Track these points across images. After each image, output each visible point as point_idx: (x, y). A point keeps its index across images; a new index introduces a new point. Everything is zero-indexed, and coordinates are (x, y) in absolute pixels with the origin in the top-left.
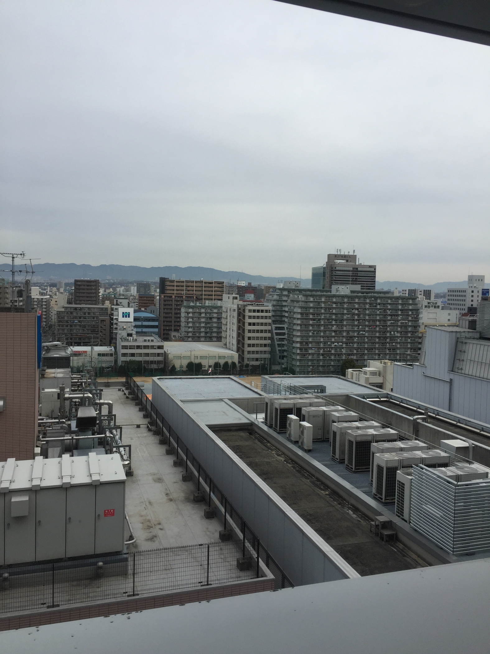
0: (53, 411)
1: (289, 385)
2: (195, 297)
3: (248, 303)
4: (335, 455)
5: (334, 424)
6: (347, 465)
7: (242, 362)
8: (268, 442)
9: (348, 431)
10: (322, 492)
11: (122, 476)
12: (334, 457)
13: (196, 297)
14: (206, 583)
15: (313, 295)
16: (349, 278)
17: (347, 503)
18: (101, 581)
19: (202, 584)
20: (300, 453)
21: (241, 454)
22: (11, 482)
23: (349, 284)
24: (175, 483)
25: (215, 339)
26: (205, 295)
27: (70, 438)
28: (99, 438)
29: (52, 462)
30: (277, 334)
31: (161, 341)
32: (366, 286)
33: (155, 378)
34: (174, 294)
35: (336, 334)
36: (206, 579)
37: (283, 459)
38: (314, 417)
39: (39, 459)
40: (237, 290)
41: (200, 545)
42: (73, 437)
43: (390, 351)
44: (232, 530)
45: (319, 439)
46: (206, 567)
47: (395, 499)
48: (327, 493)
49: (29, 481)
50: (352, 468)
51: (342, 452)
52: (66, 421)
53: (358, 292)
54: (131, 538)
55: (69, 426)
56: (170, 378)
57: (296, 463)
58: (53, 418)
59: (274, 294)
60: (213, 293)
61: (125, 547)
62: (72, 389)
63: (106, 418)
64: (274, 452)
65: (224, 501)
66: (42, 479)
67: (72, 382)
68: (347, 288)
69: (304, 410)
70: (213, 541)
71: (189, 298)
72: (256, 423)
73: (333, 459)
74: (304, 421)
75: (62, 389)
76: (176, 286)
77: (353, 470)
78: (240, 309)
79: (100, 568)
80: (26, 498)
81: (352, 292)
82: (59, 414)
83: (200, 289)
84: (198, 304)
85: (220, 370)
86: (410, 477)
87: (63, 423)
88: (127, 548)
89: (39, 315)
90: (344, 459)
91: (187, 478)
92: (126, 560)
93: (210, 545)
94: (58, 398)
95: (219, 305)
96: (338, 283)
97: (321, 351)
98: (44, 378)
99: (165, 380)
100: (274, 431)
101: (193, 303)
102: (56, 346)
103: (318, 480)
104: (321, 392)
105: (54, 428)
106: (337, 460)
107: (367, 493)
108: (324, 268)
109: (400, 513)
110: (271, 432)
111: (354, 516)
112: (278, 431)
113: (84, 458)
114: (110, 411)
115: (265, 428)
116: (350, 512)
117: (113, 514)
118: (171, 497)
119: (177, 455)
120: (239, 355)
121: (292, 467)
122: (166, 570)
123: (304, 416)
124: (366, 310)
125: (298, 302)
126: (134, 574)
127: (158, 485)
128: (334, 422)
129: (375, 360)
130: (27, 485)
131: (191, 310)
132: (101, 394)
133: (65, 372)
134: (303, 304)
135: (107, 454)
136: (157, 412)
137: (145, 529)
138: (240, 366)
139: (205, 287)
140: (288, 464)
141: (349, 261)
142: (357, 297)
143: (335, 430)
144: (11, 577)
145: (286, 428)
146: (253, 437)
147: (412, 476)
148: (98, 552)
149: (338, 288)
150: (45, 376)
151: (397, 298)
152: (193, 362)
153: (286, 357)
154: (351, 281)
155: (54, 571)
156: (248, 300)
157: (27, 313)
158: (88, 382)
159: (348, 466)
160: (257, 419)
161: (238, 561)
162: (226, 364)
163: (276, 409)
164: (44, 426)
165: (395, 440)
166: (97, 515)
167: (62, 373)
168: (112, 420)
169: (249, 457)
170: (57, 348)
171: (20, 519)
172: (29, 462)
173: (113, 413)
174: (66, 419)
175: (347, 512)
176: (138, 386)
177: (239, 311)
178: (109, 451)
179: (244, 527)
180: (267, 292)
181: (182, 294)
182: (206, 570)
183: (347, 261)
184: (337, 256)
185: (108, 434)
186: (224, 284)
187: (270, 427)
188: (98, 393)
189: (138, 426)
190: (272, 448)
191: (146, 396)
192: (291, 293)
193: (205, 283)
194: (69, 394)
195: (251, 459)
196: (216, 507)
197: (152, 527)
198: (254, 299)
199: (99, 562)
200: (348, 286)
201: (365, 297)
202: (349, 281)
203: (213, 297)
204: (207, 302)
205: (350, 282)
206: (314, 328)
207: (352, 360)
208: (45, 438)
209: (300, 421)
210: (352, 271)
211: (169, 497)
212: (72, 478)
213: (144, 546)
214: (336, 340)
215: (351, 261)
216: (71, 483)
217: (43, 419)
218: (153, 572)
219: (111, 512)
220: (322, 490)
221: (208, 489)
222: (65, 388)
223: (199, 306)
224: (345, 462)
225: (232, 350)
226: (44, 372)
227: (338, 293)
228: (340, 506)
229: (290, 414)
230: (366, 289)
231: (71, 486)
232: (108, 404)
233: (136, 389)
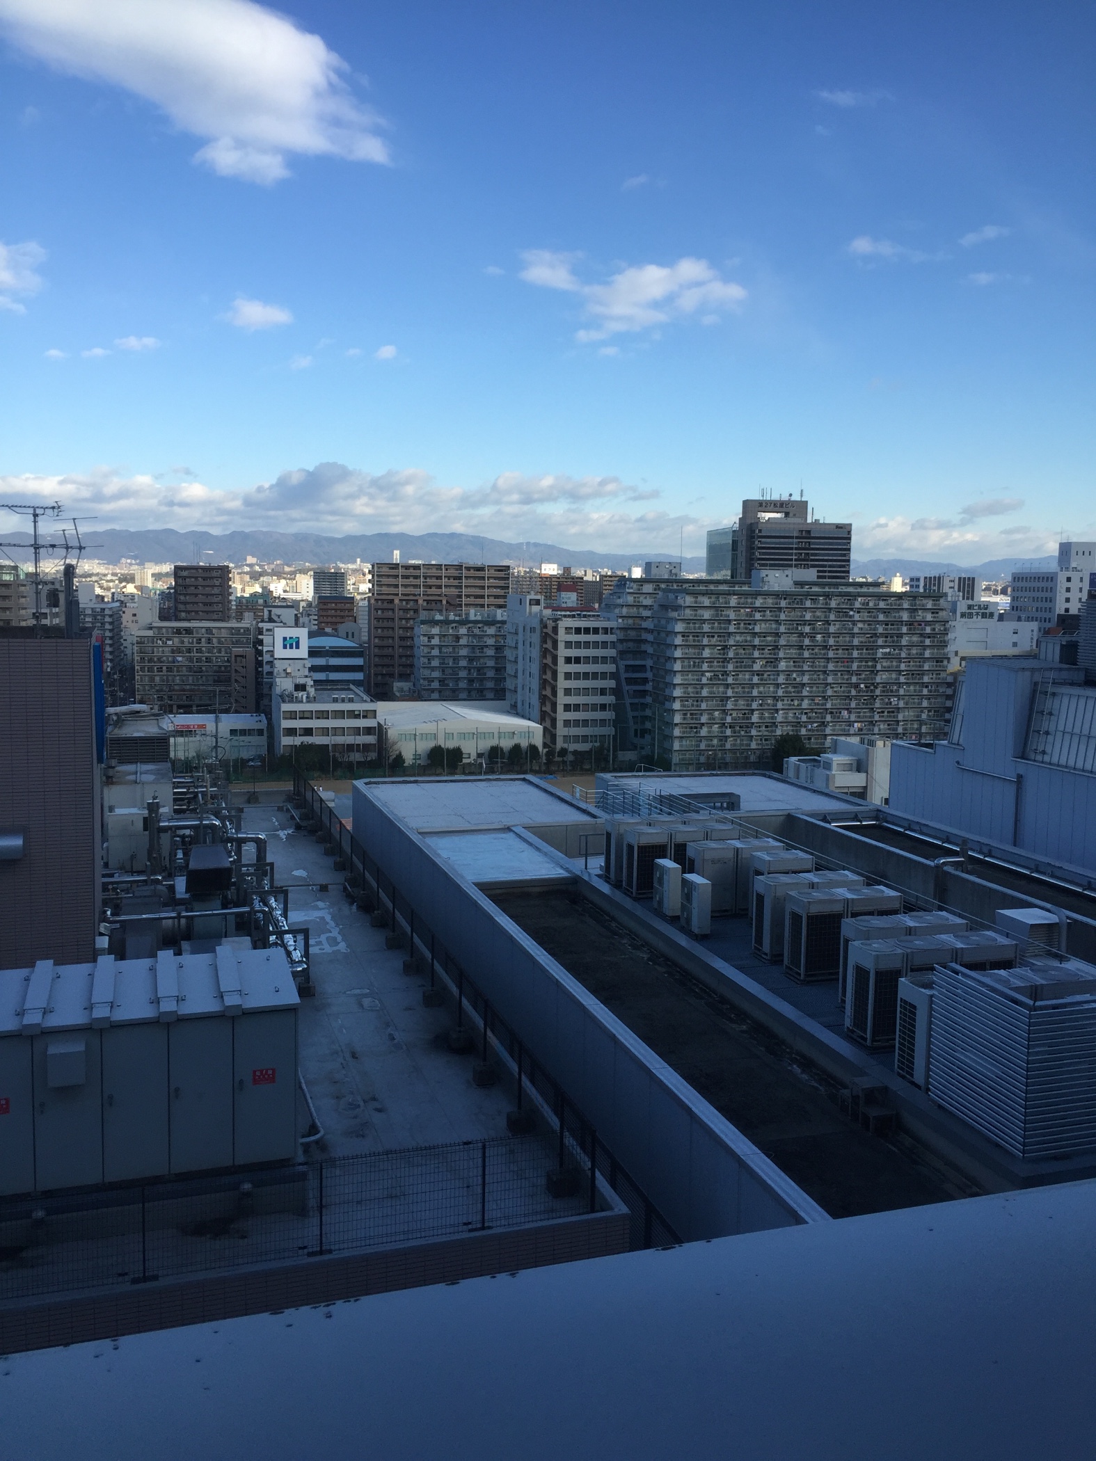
0: (133, 857)
1: (658, 793)
2: (444, 602)
3: (563, 613)
4: (761, 945)
5: (760, 878)
6: (787, 967)
7: (551, 745)
8: (613, 919)
9: (790, 893)
10: (734, 1026)
11: (290, 996)
12: (759, 950)
13: (447, 602)
14: (479, 1226)
15: (710, 592)
16: (791, 554)
17: (788, 1050)
18: (250, 1223)
19: (470, 1226)
20: (683, 940)
21: (552, 945)
22: (44, 1013)
23: (791, 566)
24: (408, 1009)
25: (491, 695)
26: (467, 596)
27: (173, 915)
28: (238, 915)
29: (136, 967)
30: (630, 681)
31: (371, 701)
32: (830, 572)
33: (359, 784)
34: (398, 595)
35: (762, 680)
36: (479, 1217)
37: (646, 956)
38: (713, 862)
39: (106, 961)
40: (538, 585)
41: (465, 1143)
42: (179, 914)
43: (883, 716)
44: (534, 1110)
45: (726, 911)
46: (480, 1191)
47: (895, 1039)
48: (744, 1027)
49: (85, 1009)
50: (800, 974)
51: (777, 939)
52: (163, 878)
53: (811, 585)
54: (313, 1129)
55: (172, 888)
56: (393, 783)
57: (675, 964)
58: (135, 872)
59: (622, 591)
60: (486, 592)
61: (300, 1152)
62: (175, 807)
63: (252, 870)
64: (625, 941)
65: (517, 1046)
66: (115, 1006)
67: (175, 793)
68: (787, 576)
69: (693, 848)
70: (492, 1135)
71: (433, 603)
72: (586, 878)
73: (757, 953)
74: (691, 871)
75: (153, 808)
76: (403, 577)
77: (802, 977)
78: (546, 627)
79: (247, 1194)
80: (80, 1047)
81: (796, 583)
82: (148, 863)
84: (452, 617)
85: (502, 763)
86: (928, 992)
87: (158, 882)
88: (306, 1152)
89: (97, 644)
90: (782, 955)
91: (434, 998)
92: (303, 1177)
93: (487, 1144)
94: (145, 829)
95: (499, 618)
96: (766, 565)
97: (729, 719)
98: (112, 783)
99: (380, 786)
100: (625, 894)
101: (442, 615)
102: (138, 712)
103: (723, 999)
104: (728, 808)
105: (136, 895)
106: (765, 957)
107: (835, 1028)
108: (734, 531)
109: (906, 1069)
110: (618, 896)
111: (805, 1077)
112: (634, 895)
113: (203, 959)
114: (261, 855)
115: (605, 888)
116: (796, 1069)
117: (271, 1078)
118: (399, 1042)
119: (413, 950)
120: (545, 729)
121: (665, 973)
122: (391, 1197)
123: (692, 862)
124: (830, 624)
125: (677, 608)
126: (321, 1207)
127: (371, 1016)
128: (759, 873)
129: (849, 735)
131: (436, 630)
132: (239, 819)
133: (158, 770)
134: (688, 614)
135: (255, 948)
136: (365, 858)
137: (342, 1110)
138: (548, 754)
139: (467, 578)
140: (656, 967)
141: (791, 515)
142: (807, 594)
143: (762, 891)
144: (49, 1218)
145: (652, 887)
146: (580, 909)
147: (933, 988)
148: (241, 1160)
149: (767, 576)
150: (114, 780)
151: (900, 596)
152: (443, 746)
153: (650, 733)
154: (796, 560)
155: (146, 1205)
156: (564, 605)
157: (70, 640)
158: (211, 791)
159: (791, 969)
160: (586, 868)
161: (549, 1176)
162: (517, 748)
163: (630, 847)
164: (114, 890)
165: (894, 912)
166: (237, 1082)
167: (154, 774)
168: (266, 876)
169: (571, 953)
170: (139, 717)
171: (67, 1092)
172: (85, 968)
173: (268, 861)
174: (163, 874)
175: (789, 1068)
176: (321, 801)
177: (545, 630)
178: (259, 943)
179: (561, 1102)
180: (607, 586)
181: (415, 595)
182: (480, 1196)
183: (787, 514)
184: (764, 504)
185: (258, 906)
186: (511, 571)
187: (617, 885)
188: (234, 816)
189: (324, 888)
190: (621, 931)
191: (341, 823)
192: (659, 589)
193: (468, 569)
194: (169, 820)
195: (575, 956)
196: (500, 1062)
197: (358, 1107)
198: (577, 603)
199: (243, 1182)
200: (789, 572)
201: (827, 596)
202: (791, 560)
203: (487, 601)
204: (472, 611)
205: (794, 562)
206: (712, 666)
207: (797, 738)
208: (118, 915)
209: (684, 872)
210: (797, 538)
211: (395, 1042)
212: (180, 1002)
213: (342, 1147)
214: (761, 693)
215: (794, 515)
216: (179, 1013)
217: (112, 876)
218: (364, 1203)
220: (733, 1022)
221: (480, 1023)
222: (161, 804)
223: (454, 621)
224: (783, 961)
225: (529, 719)
226: (111, 772)
227: (766, 588)
228: (772, 1056)
229: (659, 858)
230: (830, 577)
231: (178, 1020)
232: (257, 841)
233: (317, 805)
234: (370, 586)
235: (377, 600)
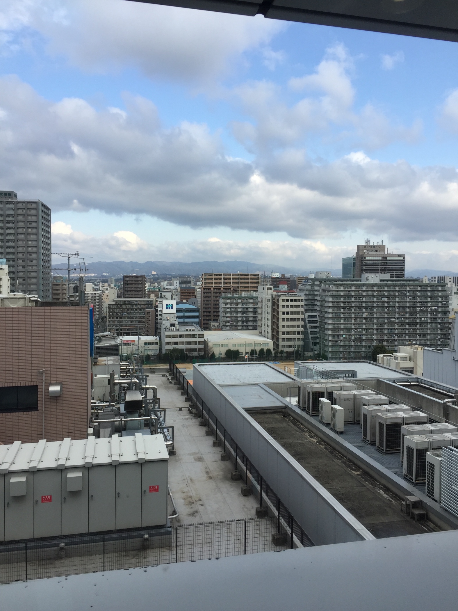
0: (104, 395)
1: (321, 370)
2: (232, 289)
3: (281, 293)
4: (366, 436)
5: (365, 407)
6: (377, 447)
7: (276, 349)
8: (302, 424)
9: (378, 414)
10: (354, 472)
11: (165, 455)
12: (365, 439)
13: (233, 289)
15: (343, 284)
16: (379, 268)
17: (378, 484)
18: (147, 552)
20: (332, 434)
21: (275, 435)
22: (67, 460)
23: (378, 273)
24: (214, 462)
25: (251, 328)
26: (241, 287)
27: (120, 419)
28: (145, 420)
29: (103, 441)
30: (310, 322)
31: (202, 330)
32: (396, 275)
33: (196, 365)
34: (213, 286)
35: (367, 321)
37: (316, 441)
38: (345, 400)
39: (92, 438)
40: (271, 281)
41: (237, 521)
42: (121, 419)
43: (421, 337)
44: (268, 507)
45: (351, 421)
46: (243, 541)
47: (425, 480)
48: (359, 473)
49: (83, 458)
50: (383, 450)
51: (373, 434)
52: (116, 404)
53: (388, 280)
54: (174, 512)
55: (119, 408)
56: (210, 365)
57: (328, 444)
58: (105, 402)
59: (306, 284)
60: (249, 285)
61: (169, 521)
62: (121, 375)
63: (151, 401)
64: (307, 434)
65: (260, 479)
66: (94, 457)
67: (121, 369)
68: (377, 277)
69: (335, 394)
70: (250, 517)
71: (227, 290)
72: (290, 406)
73: (364, 440)
74: (335, 404)
75: (112, 375)
76: (215, 279)
77: (384, 451)
78: (274, 299)
79: (146, 540)
81: (382, 280)
82: (110, 398)
83: (237, 281)
84: (235, 295)
85: (256, 356)
86: (440, 459)
87: (113, 406)
88: (171, 522)
89: (91, 308)
90: (375, 441)
91: (226, 457)
92: (170, 533)
93: (246, 521)
94: (109, 384)
95: (255, 296)
96: (368, 272)
97: (353, 338)
98: (96, 365)
99: (204, 366)
100: (307, 413)
101: (231, 294)
102: (107, 336)
103: (350, 460)
104: (351, 377)
105: (105, 411)
106: (367, 441)
107: (398, 474)
108: (354, 258)
109: (431, 493)
110: (304, 414)
111: (386, 496)
112: (311, 414)
113: (131, 438)
114: (155, 395)
115: (299, 411)
116: (382, 492)
117: (157, 490)
118: (210, 475)
119: (216, 435)
120: (274, 342)
121: (324, 448)
122: (206, 543)
123: (335, 399)
124: (396, 297)
125: (329, 291)
126: (177, 546)
127: (199, 464)
128: (364, 405)
129: (405, 345)
130: (81, 463)
131: (228, 301)
132: (146, 380)
133: (114, 359)
134: (334, 293)
135: (152, 434)
136: (197, 396)
137: (187, 504)
138: (275, 353)
139: (241, 279)
140: (320, 445)
141: (378, 251)
142: (386, 285)
143: (366, 413)
144: (66, 547)
145: (318, 411)
146: (287, 420)
147: (441, 457)
148: (144, 525)
149: (368, 277)
150: (97, 363)
151: (427, 285)
152: (231, 349)
153: (319, 344)
154: (381, 270)
155: (105, 543)
156: (282, 290)
157: (81, 307)
158: (135, 368)
159: (379, 448)
160: (290, 402)
161: (273, 536)
162: (262, 350)
163: (309, 393)
164: (96, 409)
165: (425, 423)
166: (143, 491)
167: (112, 361)
168: (157, 404)
169: (284, 439)
170: (108, 337)
171: (75, 494)
172: (82, 442)
173: (158, 397)
174: (116, 403)
175: (379, 492)
176: (180, 372)
177: (274, 301)
178: (153, 432)
179: (279, 504)
180: (300, 282)
181: (220, 286)
182: (244, 544)
183: (376, 251)
184: (366, 247)
185: (153, 416)
186: (259, 276)
187: (303, 409)
188: (144, 379)
189: (181, 409)
190: (305, 430)
191: (188, 382)
192: (322, 283)
193: (241, 275)
194: (118, 380)
195: (285, 440)
196: (253, 486)
197: (193, 503)
198: (287, 289)
199: (145, 534)
200: (378, 275)
201: (395, 285)
202: (379, 270)
203: (249, 289)
204: (243, 293)
205: (380, 271)
206: (345, 316)
207: (383, 346)
208: (97, 419)
209: (332, 404)
210: (381, 260)
211: (209, 475)
212: (121, 456)
213: (186, 520)
214: (366, 327)
215: (380, 251)
216: (120, 461)
217: (95, 403)
218: (194, 545)
219: (156, 488)
220: (353, 470)
221: (244, 468)
222: (115, 374)
223: (236, 297)
224: (375, 444)
225: (267, 338)
226: (96, 360)
227: (368, 282)
228: (371, 486)
229: (322, 398)
230: (396, 277)
231: (120, 464)
232: (153, 389)
233: (178, 375)
234: (201, 283)
235: (204, 289)
